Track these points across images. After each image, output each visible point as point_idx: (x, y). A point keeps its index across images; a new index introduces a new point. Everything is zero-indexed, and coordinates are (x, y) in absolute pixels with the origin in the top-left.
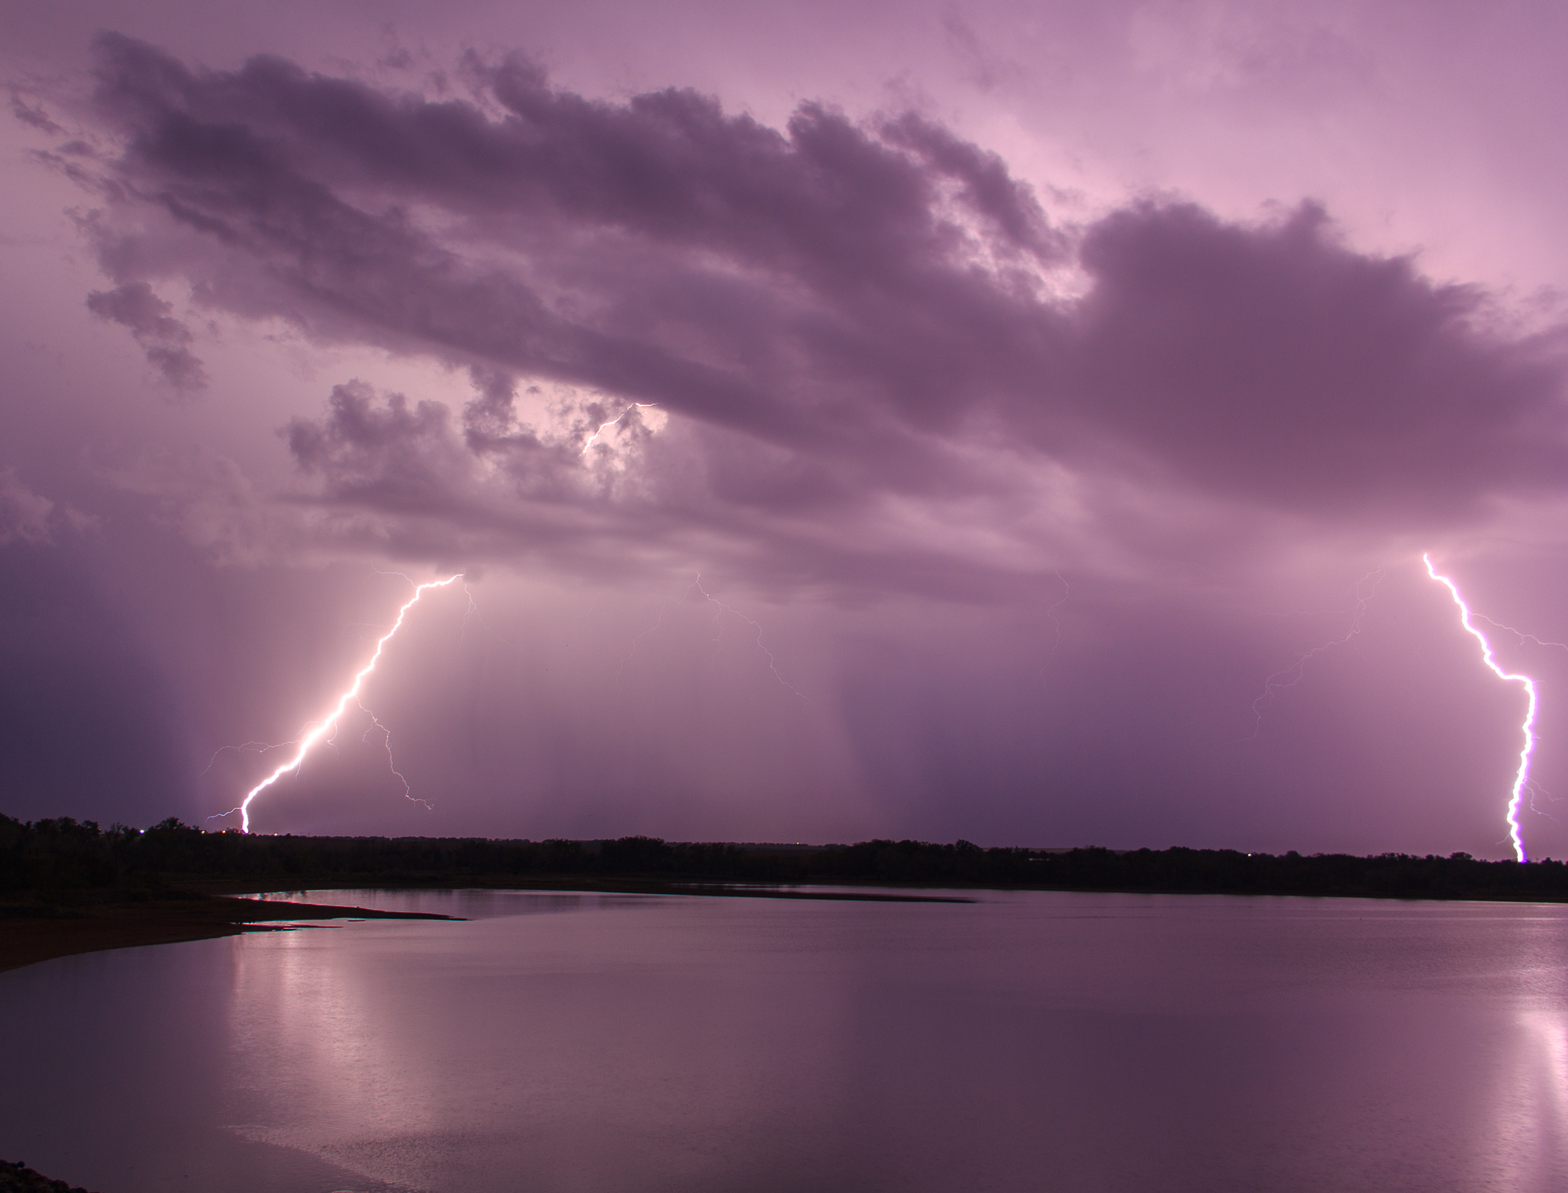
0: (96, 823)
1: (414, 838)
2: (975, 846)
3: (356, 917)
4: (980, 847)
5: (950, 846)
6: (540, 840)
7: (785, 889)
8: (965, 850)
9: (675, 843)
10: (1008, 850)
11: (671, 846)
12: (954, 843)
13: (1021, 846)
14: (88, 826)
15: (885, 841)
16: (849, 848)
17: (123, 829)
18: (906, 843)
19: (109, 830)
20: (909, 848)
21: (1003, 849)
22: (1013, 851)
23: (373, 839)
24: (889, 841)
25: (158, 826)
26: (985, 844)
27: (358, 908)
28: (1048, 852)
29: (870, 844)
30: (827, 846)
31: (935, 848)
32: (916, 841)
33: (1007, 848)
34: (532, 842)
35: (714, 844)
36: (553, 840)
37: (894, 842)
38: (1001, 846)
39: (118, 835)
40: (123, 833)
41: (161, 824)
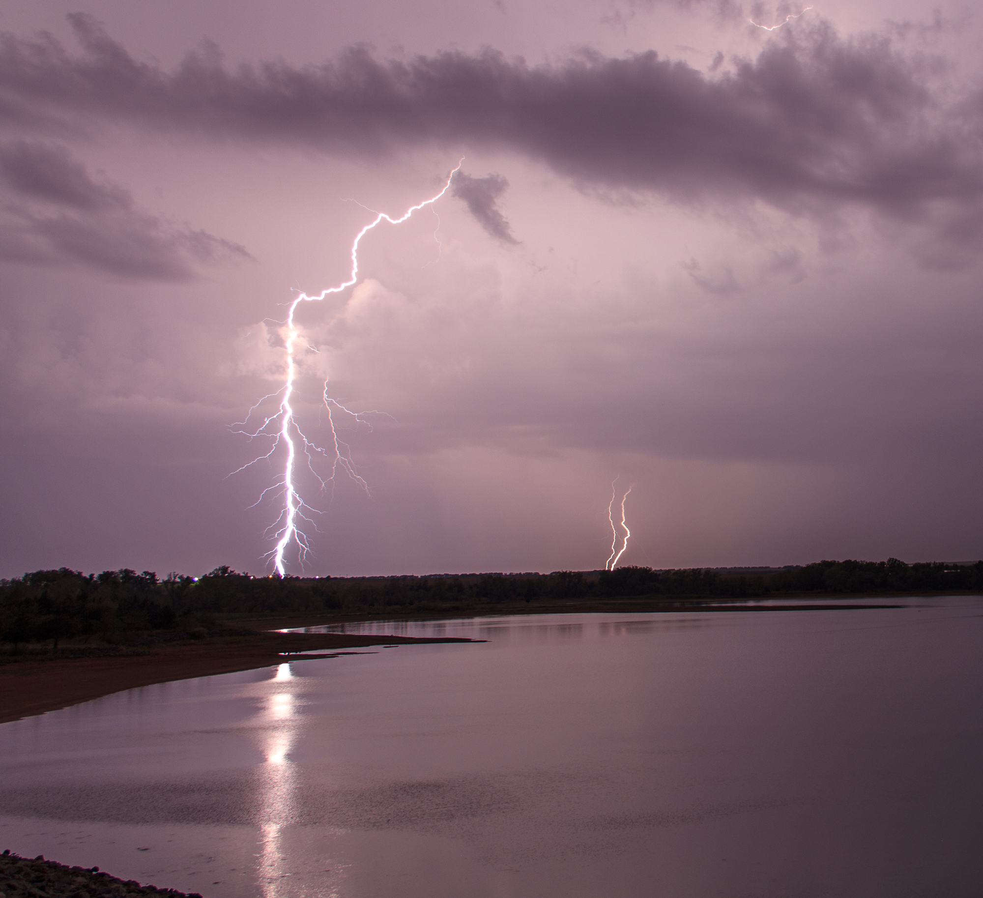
0: (154, 573)
1: (439, 575)
2: (902, 562)
3: (390, 644)
4: (906, 563)
5: (883, 563)
6: (548, 573)
7: (751, 604)
8: (895, 566)
9: (661, 570)
10: (928, 565)
11: (658, 573)
12: (886, 561)
13: (938, 561)
14: (147, 576)
15: (831, 561)
16: (802, 568)
17: (179, 578)
18: (848, 563)
19: (166, 579)
20: (850, 566)
21: (924, 564)
22: (932, 565)
23: (404, 578)
24: (835, 561)
25: (211, 574)
26: (910, 561)
27: (392, 636)
28: (959, 565)
29: (819, 564)
30: (785, 567)
31: (870, 566)
32: (856, 561)
33: (927, 563)
34: (541, 574)
35: (694, 570)
36: (559, 572)
37: (838, 562)
38: (923, 562)
39: (174, 583)
40: (178, 580)
41: (213, 572)
